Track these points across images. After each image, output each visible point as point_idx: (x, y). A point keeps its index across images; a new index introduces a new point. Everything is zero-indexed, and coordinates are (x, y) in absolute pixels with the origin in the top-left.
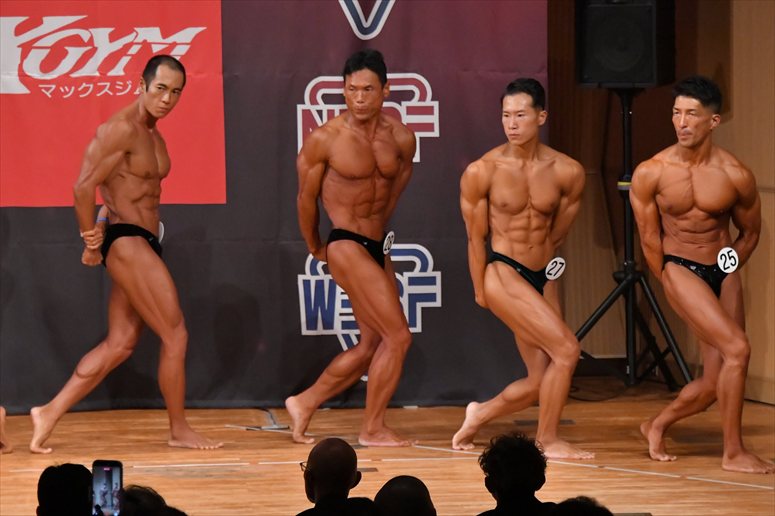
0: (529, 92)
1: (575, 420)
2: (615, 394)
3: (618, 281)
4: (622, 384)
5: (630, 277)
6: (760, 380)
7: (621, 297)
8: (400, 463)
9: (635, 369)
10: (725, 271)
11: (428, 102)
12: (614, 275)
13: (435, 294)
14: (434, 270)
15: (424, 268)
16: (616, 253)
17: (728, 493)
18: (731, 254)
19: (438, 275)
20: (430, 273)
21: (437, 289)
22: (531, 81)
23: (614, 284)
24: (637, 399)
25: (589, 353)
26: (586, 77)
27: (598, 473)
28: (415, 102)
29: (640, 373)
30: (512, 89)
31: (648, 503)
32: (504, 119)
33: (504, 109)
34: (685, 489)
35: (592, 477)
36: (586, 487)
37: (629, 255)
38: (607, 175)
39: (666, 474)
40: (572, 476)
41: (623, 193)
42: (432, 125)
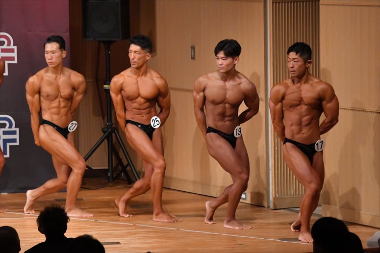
0: (57, 42)
1: (84, 198)
2: (103, 186)
3: (104, 132)
4: (106, 181)
5: (110, 130)
6: (171, 178)
7: (106, 140)
9: (112, 174)
10: (155, 128)
11: (12, 47)
12: (102, 129)
13: (16, 139)
14: (15, 127)
15: (10, 127)
16: (103, 119)
17: (156, 232)
18: (157, 119)
19: (17, 130)
20: (13, 129)
21: (17, 137)
22: (58, 37)
23: (102, 134)
24: (113, 188)
25: (90, 166)
26: (88, 35)
27: (94, 224)
28: (5, 47)
29: (114, 176)
30: (49, 40)
31: (118, 237)
32: (46, 55)
33: (46, 50)
34: (135, 230)
35: (91, 225)
36: (89, 230)
37: (109, 120)
38: (98, 82)
39: (127, 223)
40: (82, 225)
41: (106, 91)
42: (14, 57)
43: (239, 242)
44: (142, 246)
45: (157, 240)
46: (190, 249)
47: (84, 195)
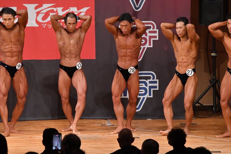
1: (198, 124)
2: (210, 116)
3: (211, 83)
4: (212, 113)
5: (214, 81)
8: (146, 136)
9: (216, 109)
11: (155, 30)
12: (210, 81)
13: (157, 86)
15: (153, 79)
16: (210, 74)
19: (158, 80)
20: (155, 80)
21: (157, 85)
22: (183, 18)
23: (210, 83)
24: (216, 117)
25: (202, 104)
26: (202, 22)
27: (205, 139)
28: (151, 30)
30: (178, 20)
31: (219, 148)
32: (176, 29)
33: (176, 27)
35: (203, 140)
36: (201, 143)
37: (214, 75)
38: (208, 51)
39: (225, 140)
40: (197, 140)
41: (212, 57)
42: (156, 36)
47: (198, 121)
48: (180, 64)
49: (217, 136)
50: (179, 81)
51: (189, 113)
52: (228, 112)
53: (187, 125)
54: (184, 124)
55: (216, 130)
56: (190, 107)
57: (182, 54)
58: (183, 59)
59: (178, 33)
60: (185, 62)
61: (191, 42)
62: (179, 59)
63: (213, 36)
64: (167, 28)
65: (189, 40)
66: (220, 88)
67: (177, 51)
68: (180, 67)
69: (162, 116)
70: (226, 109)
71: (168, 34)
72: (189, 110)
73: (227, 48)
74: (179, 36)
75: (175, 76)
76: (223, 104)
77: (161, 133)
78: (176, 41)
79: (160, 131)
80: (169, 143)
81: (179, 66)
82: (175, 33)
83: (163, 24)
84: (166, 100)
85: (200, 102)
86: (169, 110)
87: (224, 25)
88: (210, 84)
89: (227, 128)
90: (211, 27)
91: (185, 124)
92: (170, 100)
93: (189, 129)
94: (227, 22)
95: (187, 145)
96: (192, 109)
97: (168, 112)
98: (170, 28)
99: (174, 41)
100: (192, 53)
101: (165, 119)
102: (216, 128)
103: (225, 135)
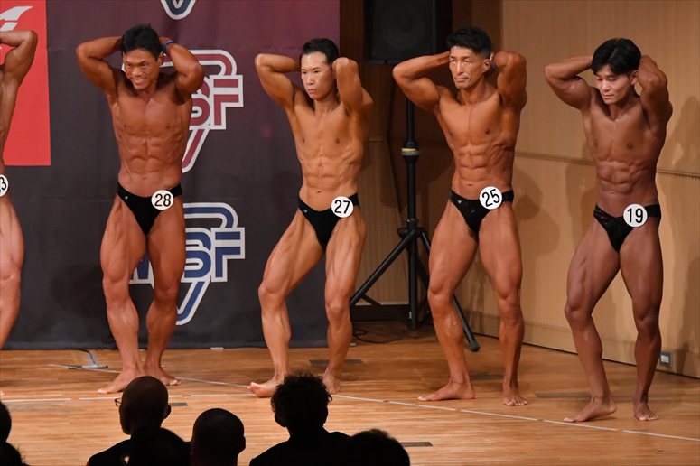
0: (323, 51)
1: (365, 360)
2: (398, 336)
3: (402, 236)
4: (405, 328)
5: (412, 233)
7: (405, 251)
8: (208, 398)
9: (416, 315)
10: (488, 208)
11: (233, 76)
12: (398, 230)
13: (239, 248)
14: (238, 226)
15: (229, 225)
16: (400, 211)
17: (498, 424)
18: (494, 193)
19: (242, 230)
20: (235, 229)
21: (241, 243)
22: (324, 40)
24: (420, 340)
25: (376, 300)
26: (374, 54)
27: (384, 408)
28: (221, 76)
29: (420, 319)
30: (308, 48)
31: (427, 433)
32: (303, 76)
33: (302, 68)
34: (461, 421)
35: (377, 410)
36: (374, 419)
37: (412, 213)
38: (392, 143)
39: (444, 407)
40: (361, 409)
41: (406, 158)
42: (237, 96)
43: (658, 446)
44: (472, 450)
45: (502, 439)
46: (562, 457)
47: (364, 354)
48: (312, 180)
49: (420, 398)
50: (311, 234)
51: (338, 328)
52: (452, 325)
53: (332, 364)
54: (322, 360)
55: (418, 378)
56: (342, 311)
57: (318, 151)
58: (320, 165)
59: (307, 87)
60: (325, 176)
61: (347, 113)
62: (310, 165)
63: (407, 99)
64: (274, 70)
65: (340, 109)
66: (428, 252)
67: (304, 140)
68: (313, 192)
69: (256, 339)
70: (445, 314)
71: (278, 87)
72: (339, 318)
73: (451, 134)
74: (311, 96)
75: (299, 216)
76: (437, 300)
77: (252, 390)
78: (300, 109)
79: (249, 385)
80: (277, 419)
81: (310, 185)
82: (298, 86)
83: (262, 58)
84: (269, 291)
85: (368, 294)
86: (278, 318)
87: (439, 64)
88: (400, 239)
89: (449, 373)
90: (400, 70)
91: (327, 362)
92: (283, 290)
93: (338, 378)
94: (448, 57)
95: (330, 426)
96: (349, 317)
97: (274, 325)
98: (284, 71)
99: (293, 111)
100: (348, 147)
101: (266, 347)
102: (416, 372)
103: (442, 393)
